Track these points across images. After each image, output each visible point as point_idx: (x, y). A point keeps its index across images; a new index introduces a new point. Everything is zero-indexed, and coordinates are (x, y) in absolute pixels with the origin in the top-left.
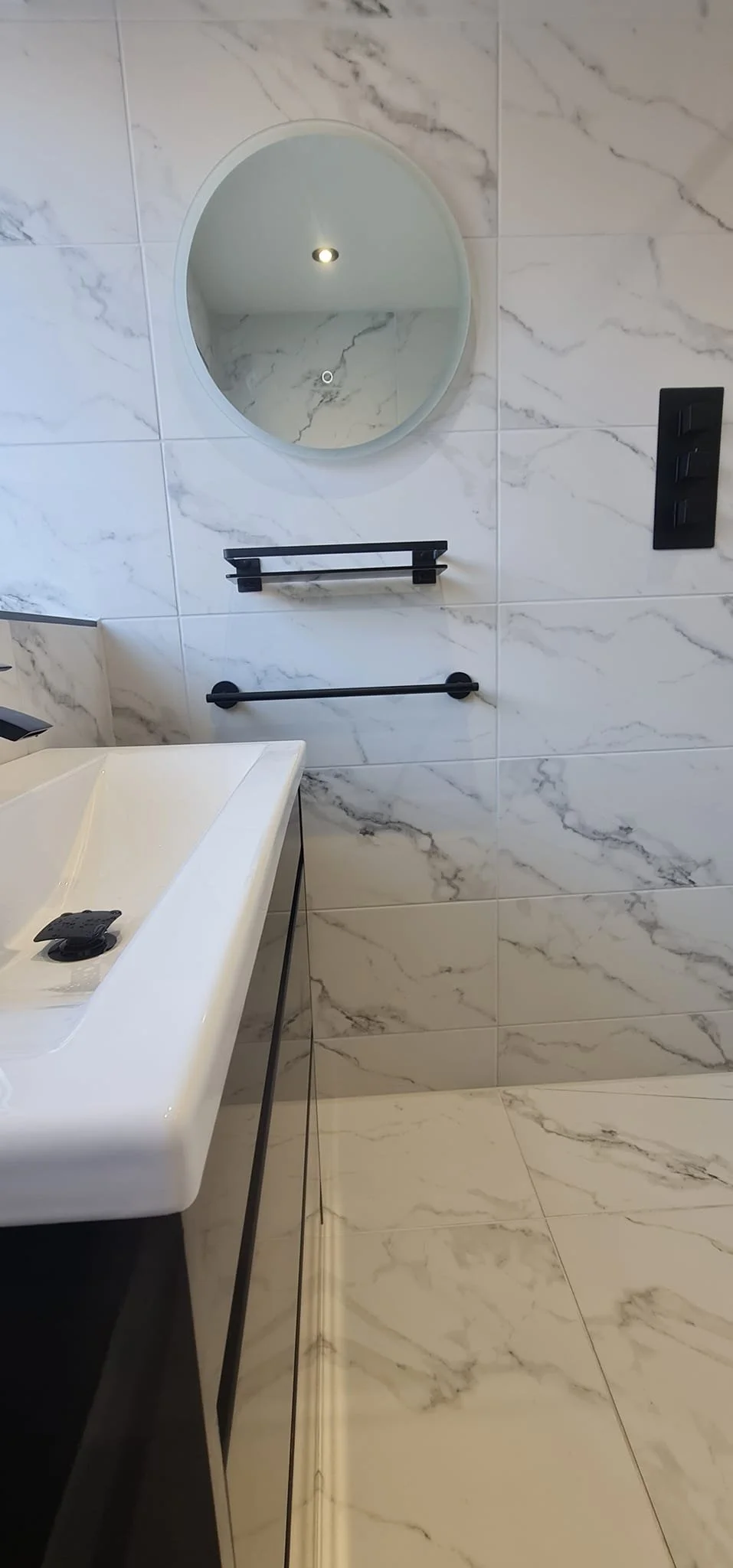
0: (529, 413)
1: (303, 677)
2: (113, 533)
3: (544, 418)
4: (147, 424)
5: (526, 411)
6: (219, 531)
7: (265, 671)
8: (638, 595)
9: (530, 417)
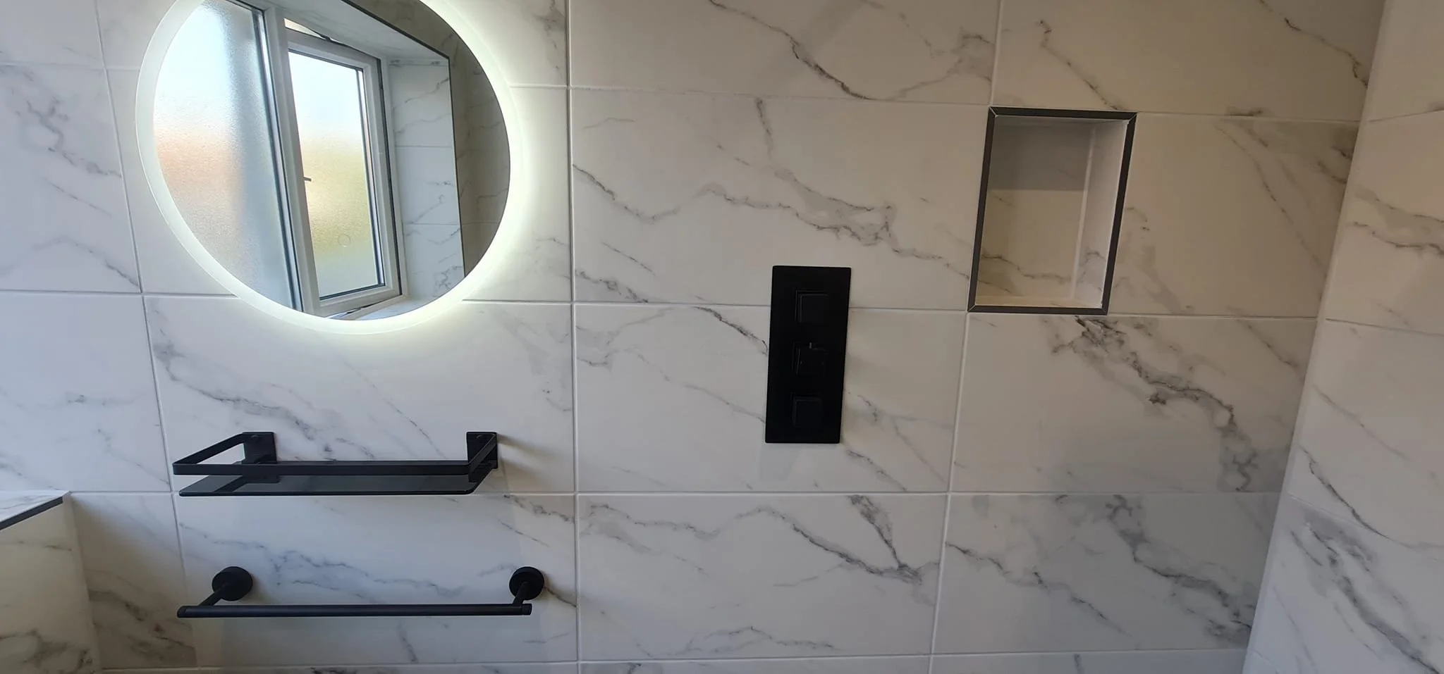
0: (611, 285)
1: (333, 565)
2: (82, 396)
3: (630, 291)
4: (122, 275)
5: (607, 282)
6: (221, 400)
7: (285, 558)
8: (749, 490)
9: (613, 289)
